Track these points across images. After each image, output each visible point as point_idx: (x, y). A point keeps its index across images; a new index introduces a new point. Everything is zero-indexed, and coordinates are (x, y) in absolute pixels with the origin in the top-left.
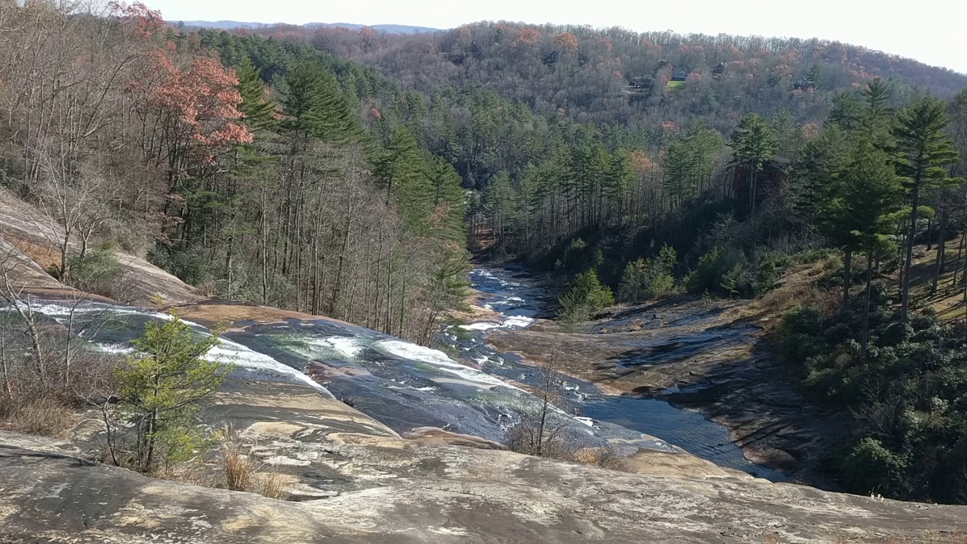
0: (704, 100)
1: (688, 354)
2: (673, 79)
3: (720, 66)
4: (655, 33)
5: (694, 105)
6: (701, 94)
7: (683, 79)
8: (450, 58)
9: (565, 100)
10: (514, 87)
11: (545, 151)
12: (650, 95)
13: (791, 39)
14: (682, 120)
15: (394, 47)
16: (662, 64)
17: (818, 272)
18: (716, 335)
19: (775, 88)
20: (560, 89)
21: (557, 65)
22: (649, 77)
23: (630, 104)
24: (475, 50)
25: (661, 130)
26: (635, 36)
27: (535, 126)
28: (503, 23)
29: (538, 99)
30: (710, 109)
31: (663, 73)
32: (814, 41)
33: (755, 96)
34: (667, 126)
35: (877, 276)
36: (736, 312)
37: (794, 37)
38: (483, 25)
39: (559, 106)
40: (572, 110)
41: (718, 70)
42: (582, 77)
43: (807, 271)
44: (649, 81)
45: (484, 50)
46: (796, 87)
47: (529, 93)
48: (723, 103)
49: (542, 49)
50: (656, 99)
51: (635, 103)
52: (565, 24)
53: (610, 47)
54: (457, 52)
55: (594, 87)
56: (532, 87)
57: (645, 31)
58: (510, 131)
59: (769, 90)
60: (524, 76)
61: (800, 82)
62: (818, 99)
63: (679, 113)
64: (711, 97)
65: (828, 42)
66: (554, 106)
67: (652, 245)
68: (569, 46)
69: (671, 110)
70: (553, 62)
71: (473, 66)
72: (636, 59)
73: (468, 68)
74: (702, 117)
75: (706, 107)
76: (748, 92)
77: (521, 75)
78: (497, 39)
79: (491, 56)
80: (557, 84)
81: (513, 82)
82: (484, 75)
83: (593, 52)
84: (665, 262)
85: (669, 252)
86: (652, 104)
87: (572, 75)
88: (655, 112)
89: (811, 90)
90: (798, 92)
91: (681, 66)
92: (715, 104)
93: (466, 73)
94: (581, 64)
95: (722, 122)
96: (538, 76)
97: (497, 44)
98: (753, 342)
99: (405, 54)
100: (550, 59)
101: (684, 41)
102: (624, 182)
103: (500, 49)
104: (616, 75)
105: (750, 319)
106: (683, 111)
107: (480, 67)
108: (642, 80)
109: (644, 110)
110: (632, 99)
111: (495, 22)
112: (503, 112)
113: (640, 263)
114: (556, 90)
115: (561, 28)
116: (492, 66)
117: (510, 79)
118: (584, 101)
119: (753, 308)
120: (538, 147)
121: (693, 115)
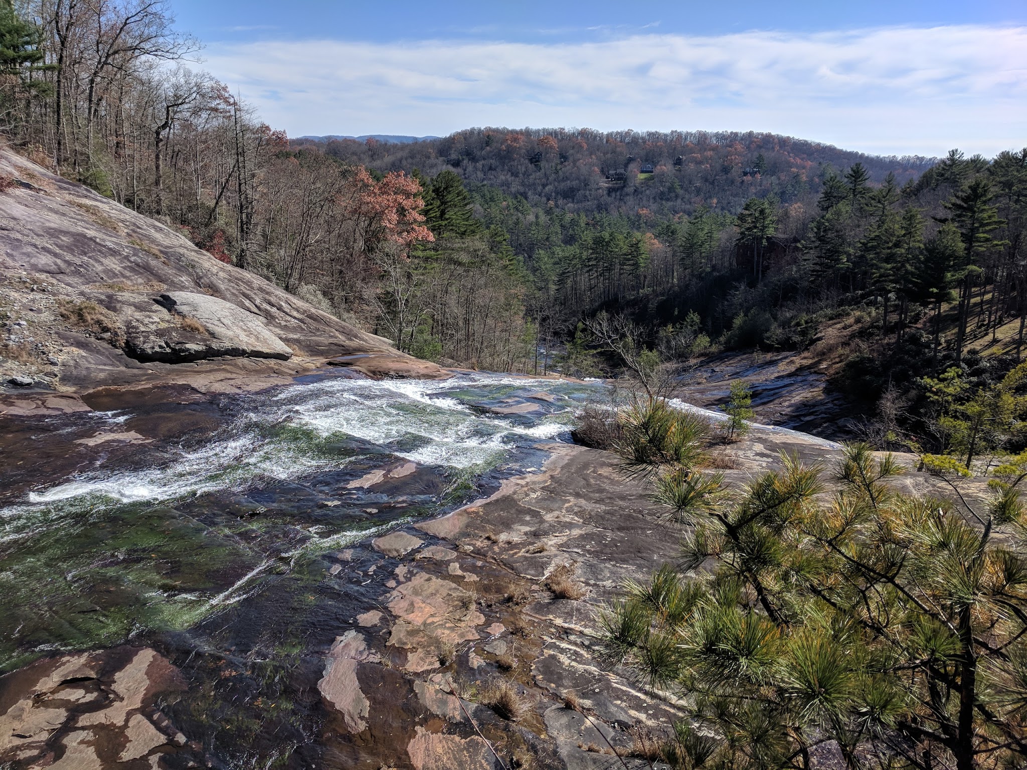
0: (671, 189)
1: (772, 398)
2: (642, 172)
3: (679, 159)
4: (618, 133)
5: (662, 193)
6: (668, 184)
7: (652, 172)
8: (448, 162)
9: (553, 194)
10: (507, 184)
11: (548, 238)
12: (624, 186)
13: (732, 133)
14: (654, 207)
15: (399, 155)
16: (630, 160)
17: (851, 326)
18: (787, 381)
19: (729, 175)
20: (547, 184)
21: (543, 164)
22: (622, 171)
23: (609, 194)
24: (469, 154)
25: (639, 216)
26: (601, 136)
27: (537, 217)
28: (489, 129)
29: (530, 193)
30: (677, 196)
31: (633, 167)
32: (750, 134)
33: (713, 183)
34: (644, 212)
35: (906, 326)
36: (792, 362)
37: (734, 131)
38: (472, 131)
39: (548, 200)
40: (560, 202)
41: (678, 162)
42: (564, 173)
43: (838, 326)
44: (621, 174)
45: (478, 153)
46: (745, 174)
47: (522, 189)
48: (686, 190)
49: (528, 151)
50: (630, 190)
51: (613, 195)
52: (541, 128)
53: (585, 146)
54: (454, 156)
55: (577, 182)
56: (523, 184)
57: (610, 131)
58: (517, 223)
59: (724, 177)
60: (515, 174)
61: (748, 170)
62: (764, 182)
63: (651, 200)
64: (676, 185)
65: (762, 134)
66: (544, 199)
67: (676, 313)
68: (551, 147)
69: (645, 198)
70: (538, 161)
71: (470, 168)
72: (609, 156)
73: (465, 170)
74: (670, 204)
75: (673, 195)
76: (706, 180)
77: (512, 174)
78: (487, 144)
79: (484, 159)
80: (544, 180)
81: (507, 180)
82: (480, 175)
83: (571, 152)
84: (691, 326)
85: (695, 317)
86: (627, 195)
87: (557, 172)
88: (630, 200)
89: (758, 176)
90: (748, 178)
91: (646, 160)
92: (680, 192)
93: (465, 174)
94: (562, 163)
95: (688, 206)
96: (526, 174)
97: (488, 148)
98: (823, 385)
99: (410, 160)
100: (535, 159)
101: (643, 138)
102: (642, 261)
103: (491, 152)
104: (594, 171)
105: (809, 367)
106: (654, 198)
107: (476, 168)
108: (616, 174)
109: (621, 199)
110: (610, 191)
111: (482, 128)
112: (508, 206)
113: (670, 328)
114: (544, 186)
115: (538, 131)
116: (487, 168)
117: (504, 178)
118: (569, 194)
119: (805, 358)
120: (541, 236)
121: (664, 202)
